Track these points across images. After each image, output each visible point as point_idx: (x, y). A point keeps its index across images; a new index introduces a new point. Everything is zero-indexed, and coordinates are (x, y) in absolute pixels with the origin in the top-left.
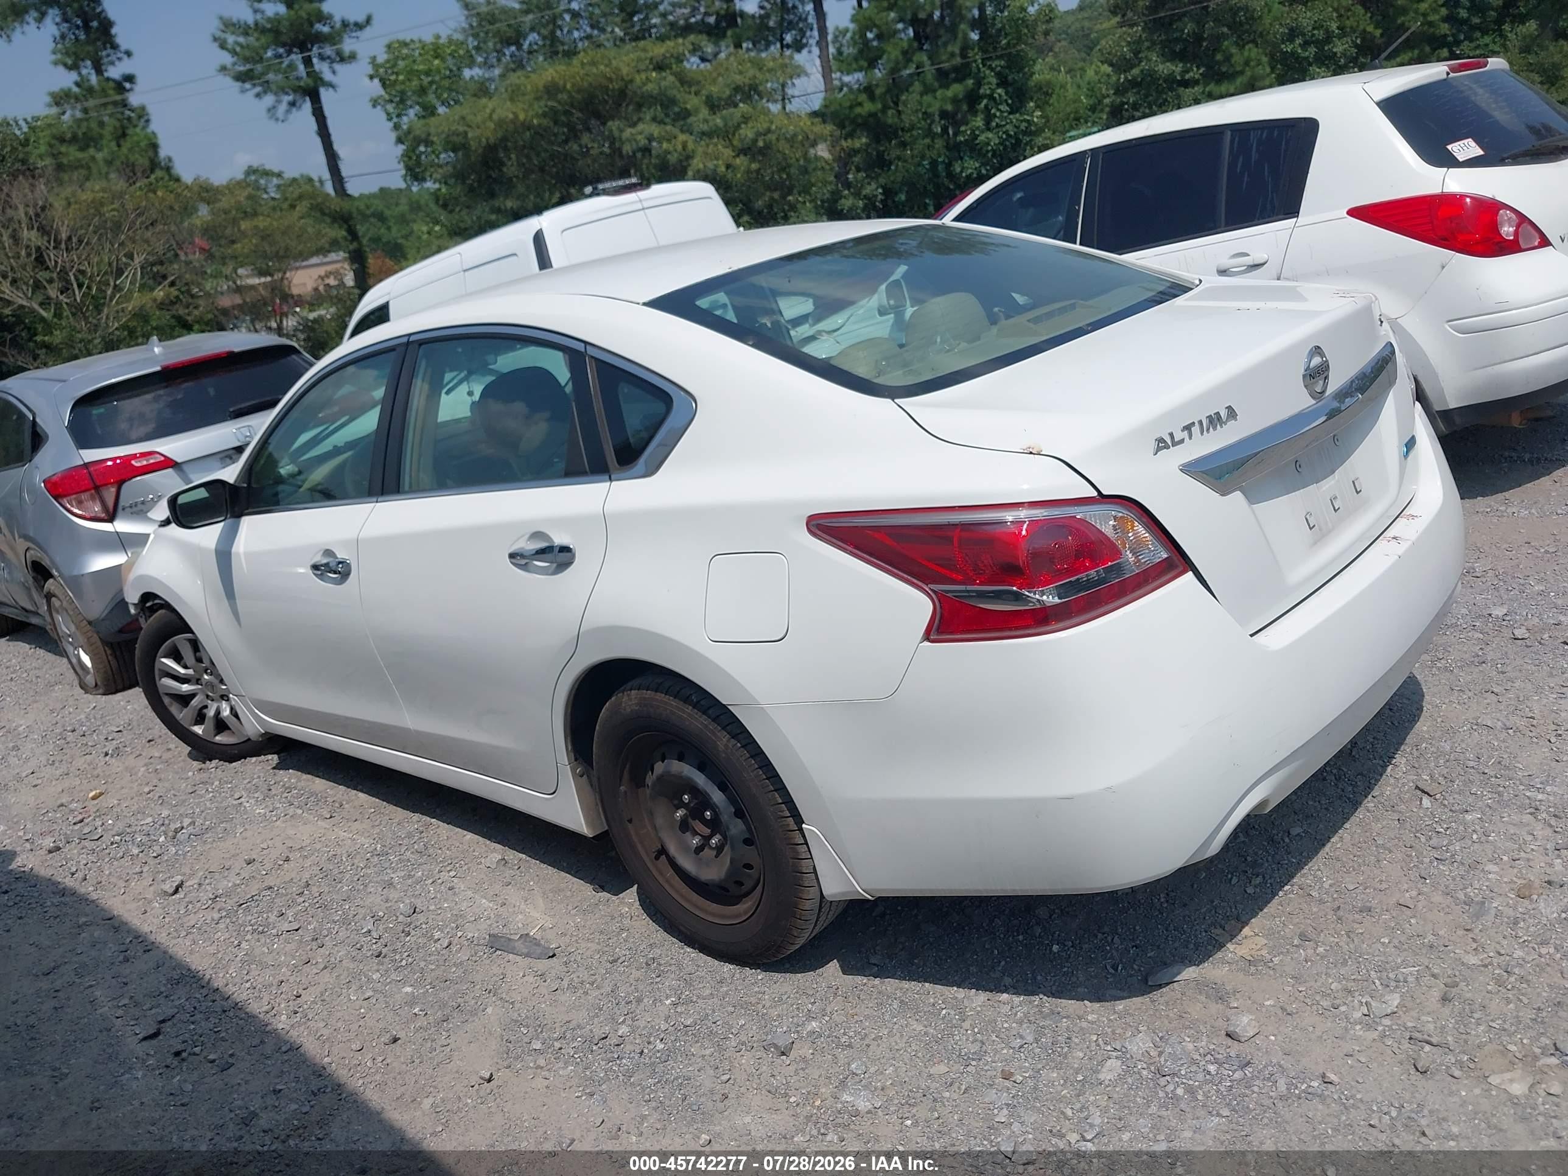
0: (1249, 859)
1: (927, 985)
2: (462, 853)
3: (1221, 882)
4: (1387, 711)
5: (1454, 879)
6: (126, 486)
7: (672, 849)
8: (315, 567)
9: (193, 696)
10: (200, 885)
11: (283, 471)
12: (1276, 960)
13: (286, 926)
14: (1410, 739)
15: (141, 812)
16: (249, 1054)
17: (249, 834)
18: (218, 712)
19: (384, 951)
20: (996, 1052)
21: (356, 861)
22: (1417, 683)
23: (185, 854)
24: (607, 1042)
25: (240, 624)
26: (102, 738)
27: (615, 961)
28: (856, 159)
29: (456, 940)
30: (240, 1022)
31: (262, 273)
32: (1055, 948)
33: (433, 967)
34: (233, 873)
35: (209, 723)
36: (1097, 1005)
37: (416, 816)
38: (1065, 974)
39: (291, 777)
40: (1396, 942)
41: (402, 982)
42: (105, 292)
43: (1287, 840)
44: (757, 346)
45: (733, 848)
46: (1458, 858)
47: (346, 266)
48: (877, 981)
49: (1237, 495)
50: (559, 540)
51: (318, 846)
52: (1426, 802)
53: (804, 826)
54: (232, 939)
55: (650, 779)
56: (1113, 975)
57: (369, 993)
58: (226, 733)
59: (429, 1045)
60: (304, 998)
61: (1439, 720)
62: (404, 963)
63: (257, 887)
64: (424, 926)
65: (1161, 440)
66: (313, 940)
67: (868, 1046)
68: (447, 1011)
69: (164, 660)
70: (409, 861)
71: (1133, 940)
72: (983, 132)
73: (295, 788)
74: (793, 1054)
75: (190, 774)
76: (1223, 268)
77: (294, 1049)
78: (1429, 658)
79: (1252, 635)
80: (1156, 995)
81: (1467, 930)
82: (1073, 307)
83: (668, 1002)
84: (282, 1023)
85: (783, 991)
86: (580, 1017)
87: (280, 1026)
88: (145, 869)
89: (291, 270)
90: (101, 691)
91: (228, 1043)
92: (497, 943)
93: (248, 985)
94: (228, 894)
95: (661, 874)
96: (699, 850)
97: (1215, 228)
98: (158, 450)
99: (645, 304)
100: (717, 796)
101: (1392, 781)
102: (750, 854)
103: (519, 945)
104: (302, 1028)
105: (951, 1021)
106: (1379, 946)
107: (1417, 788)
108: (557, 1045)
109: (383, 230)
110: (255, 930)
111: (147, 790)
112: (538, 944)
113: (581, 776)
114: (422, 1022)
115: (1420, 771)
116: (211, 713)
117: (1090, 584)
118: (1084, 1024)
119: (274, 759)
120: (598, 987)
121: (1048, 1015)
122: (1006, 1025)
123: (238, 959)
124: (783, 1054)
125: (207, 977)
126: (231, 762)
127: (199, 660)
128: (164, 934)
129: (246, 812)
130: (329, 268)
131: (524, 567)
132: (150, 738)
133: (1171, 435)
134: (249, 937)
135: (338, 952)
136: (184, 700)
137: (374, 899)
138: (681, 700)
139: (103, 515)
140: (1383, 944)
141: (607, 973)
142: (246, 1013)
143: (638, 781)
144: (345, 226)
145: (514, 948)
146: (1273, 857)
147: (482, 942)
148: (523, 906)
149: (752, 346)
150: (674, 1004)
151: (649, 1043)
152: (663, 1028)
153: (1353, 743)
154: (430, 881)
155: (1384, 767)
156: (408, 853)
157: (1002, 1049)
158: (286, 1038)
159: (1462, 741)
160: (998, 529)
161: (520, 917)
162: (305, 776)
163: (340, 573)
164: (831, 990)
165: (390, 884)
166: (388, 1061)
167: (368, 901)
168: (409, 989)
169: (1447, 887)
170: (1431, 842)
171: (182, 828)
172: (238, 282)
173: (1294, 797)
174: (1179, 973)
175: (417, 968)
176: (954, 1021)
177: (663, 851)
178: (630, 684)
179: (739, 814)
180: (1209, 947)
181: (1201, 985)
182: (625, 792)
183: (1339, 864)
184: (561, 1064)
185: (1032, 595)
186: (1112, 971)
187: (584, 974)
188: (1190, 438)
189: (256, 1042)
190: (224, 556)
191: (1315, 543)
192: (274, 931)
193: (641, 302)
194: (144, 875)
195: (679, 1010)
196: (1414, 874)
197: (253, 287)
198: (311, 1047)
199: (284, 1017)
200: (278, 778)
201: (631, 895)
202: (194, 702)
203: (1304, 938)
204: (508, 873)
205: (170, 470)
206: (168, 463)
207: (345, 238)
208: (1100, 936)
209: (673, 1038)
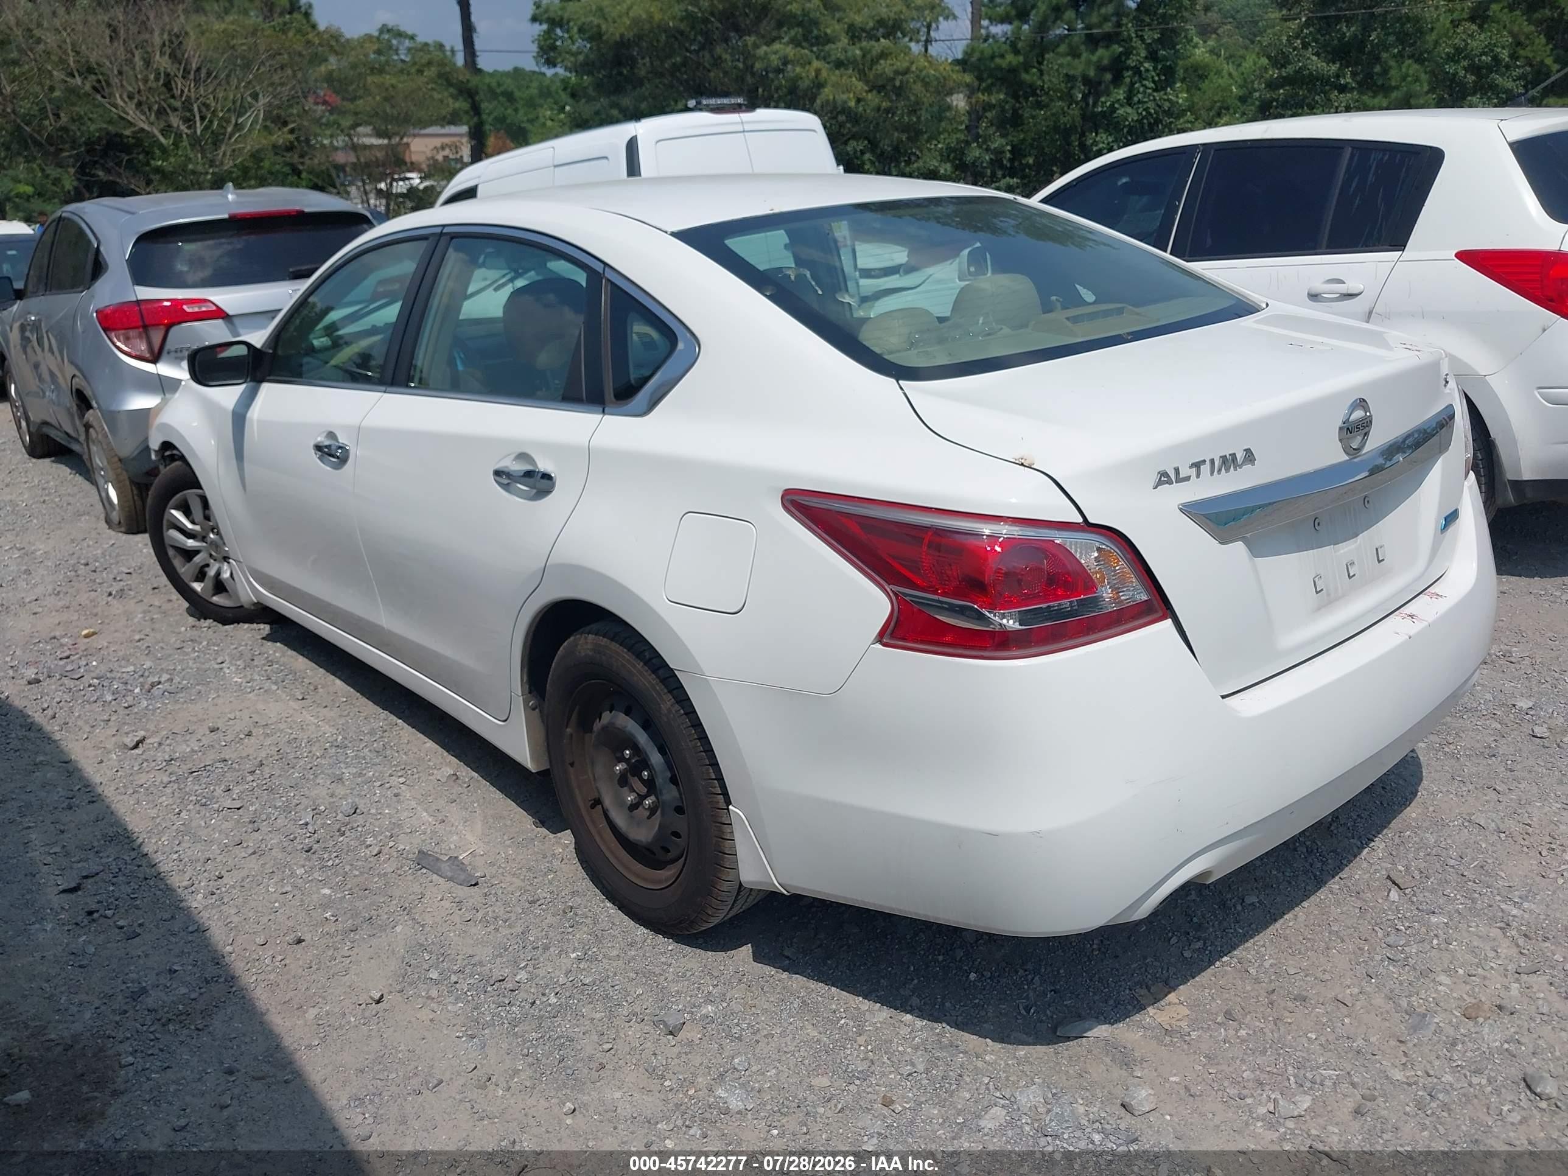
0: (1195, 920)
1: (833, 989)
2: (418, 760)
3: (1159, 939)
4: (1379, 790)
5: (1401, 984)
6: (174, 330)
7: (607, 802)
8: (318, 448)
9: (197, 552)
10: (160, 744)
11: (316, 343)
12: (1194, 1035)
13: (228, 803)
14: (1395, 824)
15: (126, 659)
16: (157, 927)
17: (220, 701)
18: (218, 574)
19: (316, 846)
20: (883, 1074)
21: (314, 749)
22: (1419, 765)
23: (154, 710)
24: (503, 985)
25: (245, 490)
26: (111, 576)
27: (534, 902)
28: (989, 115)
29: (386, 850)
30: (158, 893)
31: (379, 134)
32: (973, 976)
33: (357, 873)
34: (195, 737)
35: (209, 581)
36: (998, 1046)
37: (384, 714)
38: (976, 1006)
39: (277, 651)
40: (1323, 1039)
41: (324, 883)
42: (225, 128)
43: (1239, 908)
44: (772, 298)
45: (663, 814)
46: (1412, 962)
47: (465, 140)
48: (785, 975)
49: (1240, 545)
50: (543, 466)
51: (282, 726)
52: (1394, 895)
53: (731, 807)
54: (174, 806)
55: (597, 726)
56: (1024, 1016)
57: (289, 888)
58: (224, 594)
59: (330, 953)
60: (224, 881)
61: (1431, 809)
62: (330, 863)
63: (212, 757)
64: (359, 829)
65: (1164, 474)
66: (250, 822)
67: (758, 1042)
68: (358, 921)
69: (173, 512)
70: (364, 758)
71: (1053, 984)
72: (1122, 106)
73: (277, 663)
74: (682, 1035)
75: (183, 629)
76: (1314, 293)
77: (201, 931)
78: (1438, 740)
79: (1223, 697)
80: (1061, 1047)
81: (1401, 1042)
82: (1120, 311)
83: (573, 956)
84: (196, 902)
85: (689, 966)
86: (484, 953)
87: (194, 905)
88: (113, 718)
89: (409, 136)
90: (123, 529)
91: (141, 912)
92: (425, 861)
93: (175, 856)
94: (183, 759)
95: (593, 822)
96: (633, 807)
97: (1315, 249)
98: (211, 298)
99: (673, 234)
100: (656, 758)
101: (1365, 865)
102: (680, 823)
103: (445, 867)
104: (214, 911)
105: (847, 1033)
106: (1304, 1040)
107: (1389, 877)
108: (454, 978)
109: (509, 111)
110: (198, 801)
111: (137, 637)
112: (464, 870)
113: (534, 709)
114: (331, 928)
115: (1397, 860)
116: (212, 572)
117: (1060, 614)
118: (980, 1064)
119: (265, 629)
120: (510, 926)
121: (946, 1047)
122: (900, 1049)
123: (175, 827)
124: (671, 1033)
125: (140, 840)
126: (224, 624)
127: (207, 518)
128: (113, 788)
129: (224, 678)
130: (447, 140)
131: (506, 487)
132: (155, 586)
133: (1177, 470)
134: (190, 807)
135: (272, 839)
136: (188, 555)
137: (320, 791)
138: (633, 653)
139: (148, 355)
140: (1309, 1039)
141: (523, 913)
142: (166, 885)
143: (585, 725)
144: (470, 100)
145: (439, 869)
146: (1220, 923)
147: (410, 856)
148: (461, 827)
149: (770, 298)
150: (579, 959)
151: (543, 994)
152: (561, 981)
153: (1335, 816)
154: (379, 783)
155: (1361, 849)
156: (366, 750)
157: (890, 1073)
158: (197, 918)
159: (1449, 836)
160: (971, 540)
161: (455, 837)
162: (290, 652)
163: (338, 457)
164: (738, 975)
165: (340, 779)
166: (287, 961)
167: (313, 793)
168: (327, 891)
169: (1392, 991)
170: (1387, 940)
171: (159, 683)
172: (355, 139)
173: (1258, 863)
174: (1090, 1029)
175: (341, 871)
176: (850, 1034)
177: (598, 802)
178: (588, 628)
179: (674, 780)
180: (1129, 1007)
181: (1109, 1045)
182: (571, 735)
183: (1286, 944)
184: (452, 999)
185: (991, 616)
186: (1023, 1012)
187: (500, 910)
188: (1198, 476)
189: (167, 916)
190: (239, 418)
191: (1319, 609)
192: (216, 806)
193: (670, 230)
194: (110, 723)
195: (581, 966)
196: (1361, 970)
197: (366, 147)
198: (218, 934)
199: (200, 896)
200: (263, 649)
201: (567, 838)
202: (197, 559)
203: (1229, 1015)
204: (457, 789)
205: (220, 321)
206: (219, 314)
207: (466, 112)
208: (1021, 972)
209: (568, 994)
